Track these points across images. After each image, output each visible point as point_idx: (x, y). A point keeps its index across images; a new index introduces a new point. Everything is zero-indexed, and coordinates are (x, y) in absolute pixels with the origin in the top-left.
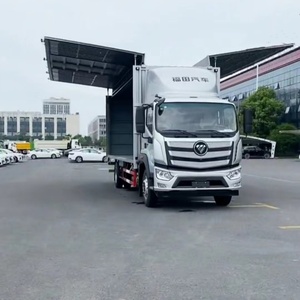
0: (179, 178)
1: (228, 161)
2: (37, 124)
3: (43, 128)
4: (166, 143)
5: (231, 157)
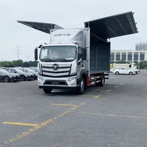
0: (46, 80)
1: (68, 73)
2: (130, 56)
3: (133, 58)
4: (41, 64)
5: (70, 71)
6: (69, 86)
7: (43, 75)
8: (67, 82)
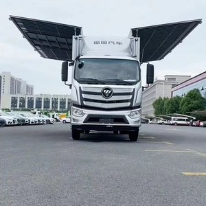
0: (89, 115)
1: (129, 103)
4: (80, 88)
5: (131, 101)
6: (131, 124)
7: (83, 107)
8: (127, 117)
